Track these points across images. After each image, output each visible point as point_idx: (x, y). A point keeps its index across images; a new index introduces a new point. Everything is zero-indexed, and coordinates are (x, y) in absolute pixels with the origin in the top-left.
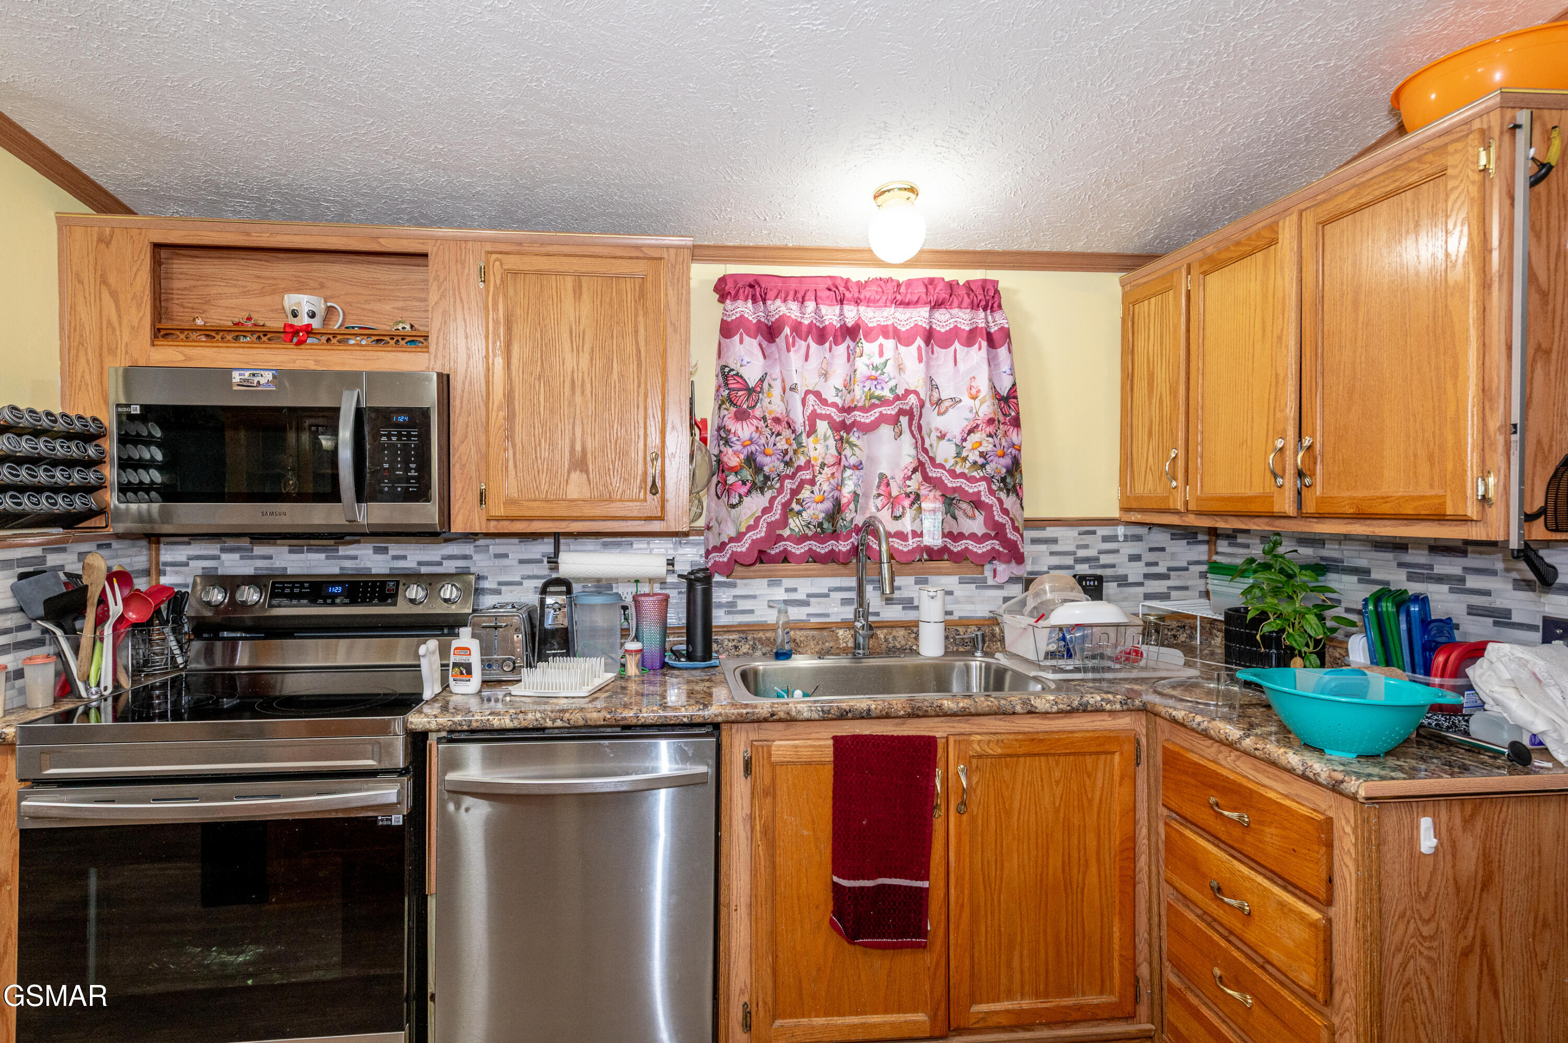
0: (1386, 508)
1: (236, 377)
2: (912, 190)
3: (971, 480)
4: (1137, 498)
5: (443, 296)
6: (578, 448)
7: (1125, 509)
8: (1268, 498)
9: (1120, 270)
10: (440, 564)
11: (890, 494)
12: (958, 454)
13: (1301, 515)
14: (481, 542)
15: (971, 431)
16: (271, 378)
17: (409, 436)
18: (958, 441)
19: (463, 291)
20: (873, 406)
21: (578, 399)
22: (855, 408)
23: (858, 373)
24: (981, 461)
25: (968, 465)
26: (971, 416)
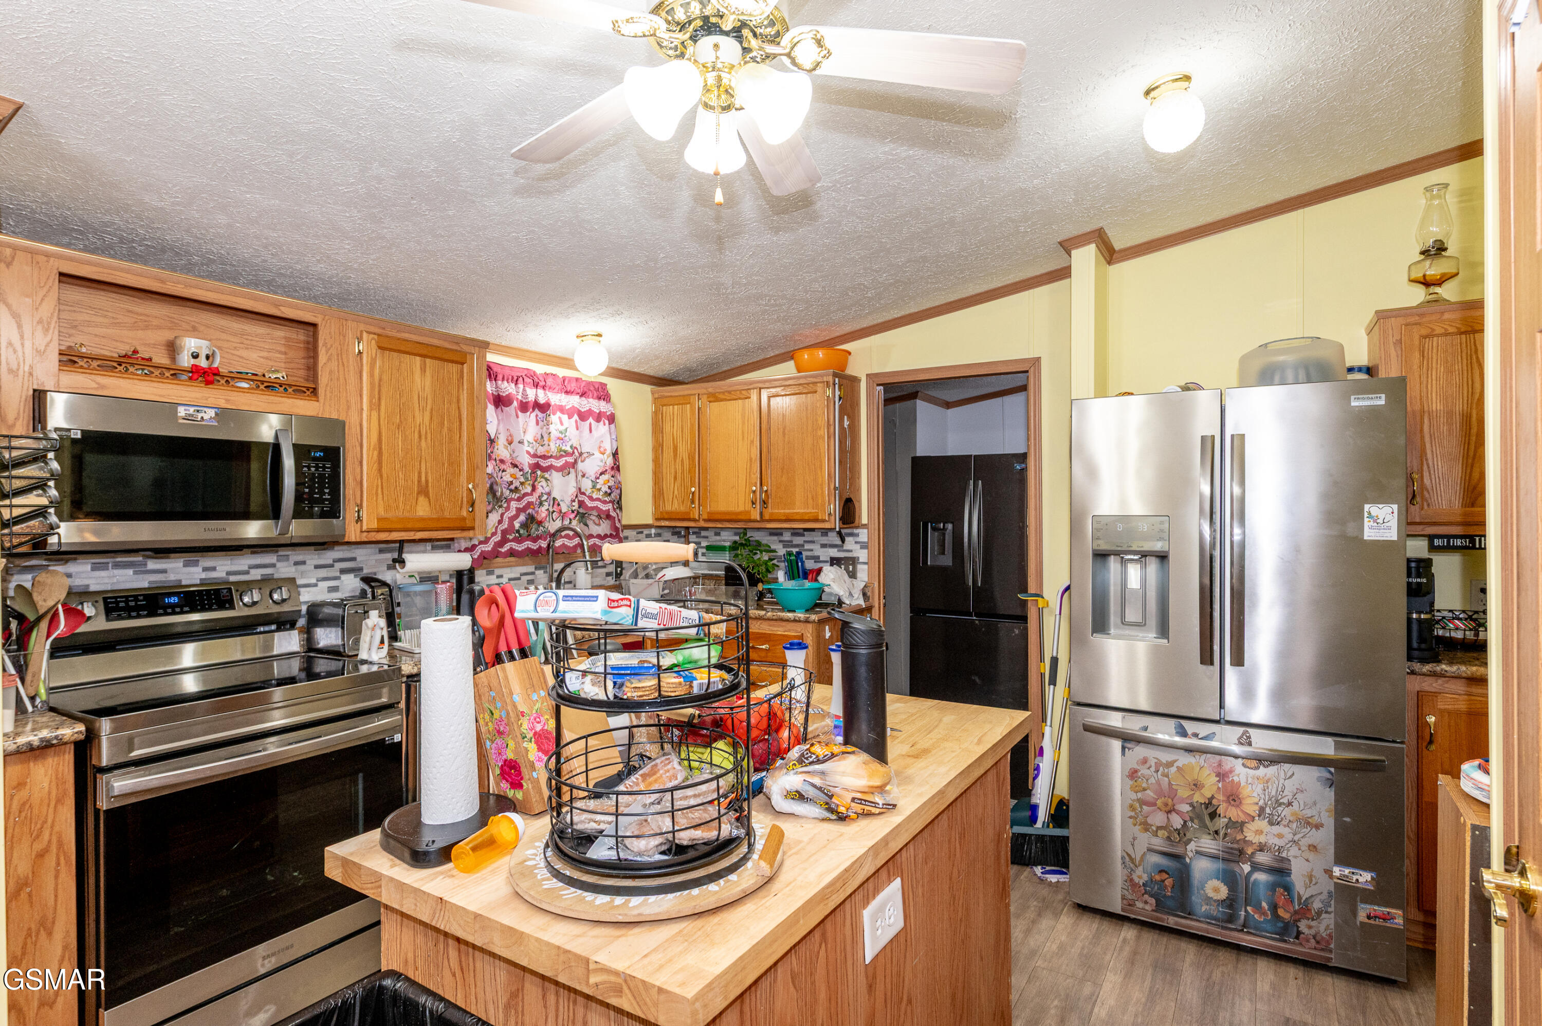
0: (798, 517)
1: (182, 411)
2: (600, 335)
3: (605, 502)
4: (667, 513)
5: (329, 359)
6: (423, 479)
7: (657, 519)
8: (749, 512)
9: (651, 384)
10: (247, 573)
11: (561, 511)
12: (594, 487)
13: (762, 520)
14: (283, 552)
15: (601, 474)
16: (213, 415)
17: (324, 467)
18: (593, 478)
19: (344, 356)
20: (562, 456)
21: (423, 444)
22: (551, 457)
23: (552, 435)
24: (609, 491)
25: (601, 493)
26: (602, 464)
